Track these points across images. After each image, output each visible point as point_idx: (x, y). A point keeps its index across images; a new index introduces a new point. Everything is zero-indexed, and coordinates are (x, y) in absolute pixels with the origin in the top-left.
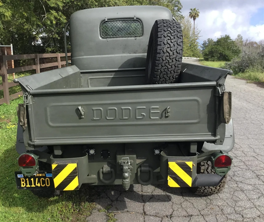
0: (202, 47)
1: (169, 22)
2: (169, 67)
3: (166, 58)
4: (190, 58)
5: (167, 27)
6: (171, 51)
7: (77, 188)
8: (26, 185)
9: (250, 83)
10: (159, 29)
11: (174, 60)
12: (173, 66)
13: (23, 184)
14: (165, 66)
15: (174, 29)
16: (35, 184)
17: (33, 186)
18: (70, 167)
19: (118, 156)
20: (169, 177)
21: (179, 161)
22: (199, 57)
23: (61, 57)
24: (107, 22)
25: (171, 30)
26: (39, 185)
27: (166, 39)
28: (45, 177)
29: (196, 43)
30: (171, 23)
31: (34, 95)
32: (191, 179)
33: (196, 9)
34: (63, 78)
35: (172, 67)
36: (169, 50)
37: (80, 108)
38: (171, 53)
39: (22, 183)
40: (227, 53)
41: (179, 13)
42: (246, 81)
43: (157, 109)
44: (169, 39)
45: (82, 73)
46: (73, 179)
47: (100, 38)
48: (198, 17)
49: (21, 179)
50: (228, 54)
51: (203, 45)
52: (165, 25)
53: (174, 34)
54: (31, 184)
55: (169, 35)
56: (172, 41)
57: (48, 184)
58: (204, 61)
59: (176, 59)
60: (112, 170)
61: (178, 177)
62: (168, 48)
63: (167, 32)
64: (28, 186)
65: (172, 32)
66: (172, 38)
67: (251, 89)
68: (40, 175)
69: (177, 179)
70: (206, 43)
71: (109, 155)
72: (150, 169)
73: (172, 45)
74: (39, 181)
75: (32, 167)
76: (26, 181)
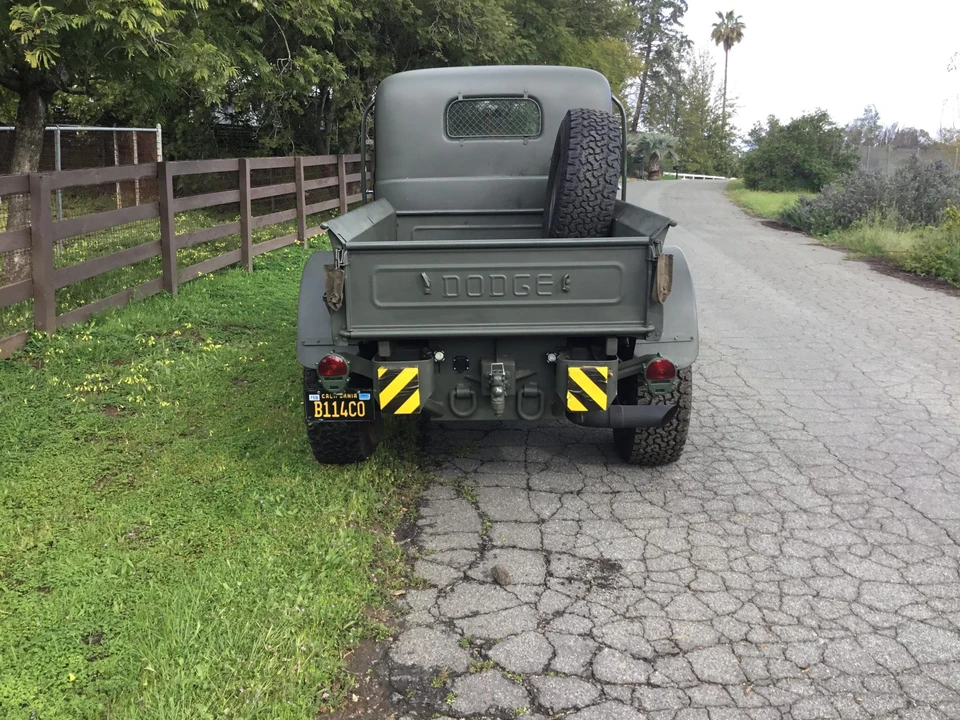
0: (746, 142)
1: (594, 117)
2: (590, 209)
3: (583, 192)
4: (704, 176)
5: (589, 128)
6: (594, 177)
7: (417, 409)
8: (324, 413)
9: (854, 259)
10: (573, 131)
11: (599, 196)
12: (597, 209)
13: (319, 412)
14: (581, 206)
15: (603, 132)
16: (339, 412)
17: (336, 415)
18: (408, 374)
19: (484, 364)
20: (569, 395)
21: (585, 367)
22: (734, 176)
23: (305, 168)
24: (461, 102)
25: (595, 135)
26: (346, 414)
27: (584, 153)
28: (357, 400)
29: (727, 128)
30: (598, 120)
31: (352, 250)
32: (605, 396)
33: (735, 15)
34: (375, 226)
35: (594, 210)
36: (589, 175)
37: (424, 275)
38: (594, 182)
39: (317, 409)
40: (817, 165)
41: (675, 27)
42: (845, 254)
43: (549, 279)
44: (590, 154)
45: (399, 216)
46: (412, 393)
47: (445, 139)
48: (739, 41)
49: (316, 403)
50: (819, 169)
51: (750, 135)
52: (585, 123)
53: (603, 143)
54: (331, 412)
55: (592, 145)
56: (598, 157)
57: (361, 413)
58: (743, 190)
59: (602, 195)
60: (472, 392)
61: (584, 392)
62: (588, 170)
63: (588, 139)
64: (327, 415)
65: (598, 138)
66: (598, 150)
67: (848, 275)
68: (349, 396)
69: (582, 397)
70: (761, 129)
71: (467, 364)
72: (540, 391)
73: (596, 165)
74: (346, 407)
75: (341, 378)
76: (324, 407)
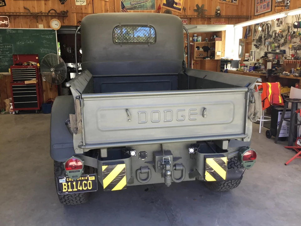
7: (125, 187)
13: (65, 189)
17: (75, 190)
20: (206, 173)
24: (120, 27)
28: (87, 180)
34: (88, 83)
43: (195, 111)
45: (94, 78)
46: (121, 179)
49: (63, 184)
57: (90, 187)
60: (149, 170)
64: (70, 190)
69: (214, 174)
71: (146, 156)
72: (183, 167)
74: (81, 184)
75: (79, 171)
76: (68, 186)
